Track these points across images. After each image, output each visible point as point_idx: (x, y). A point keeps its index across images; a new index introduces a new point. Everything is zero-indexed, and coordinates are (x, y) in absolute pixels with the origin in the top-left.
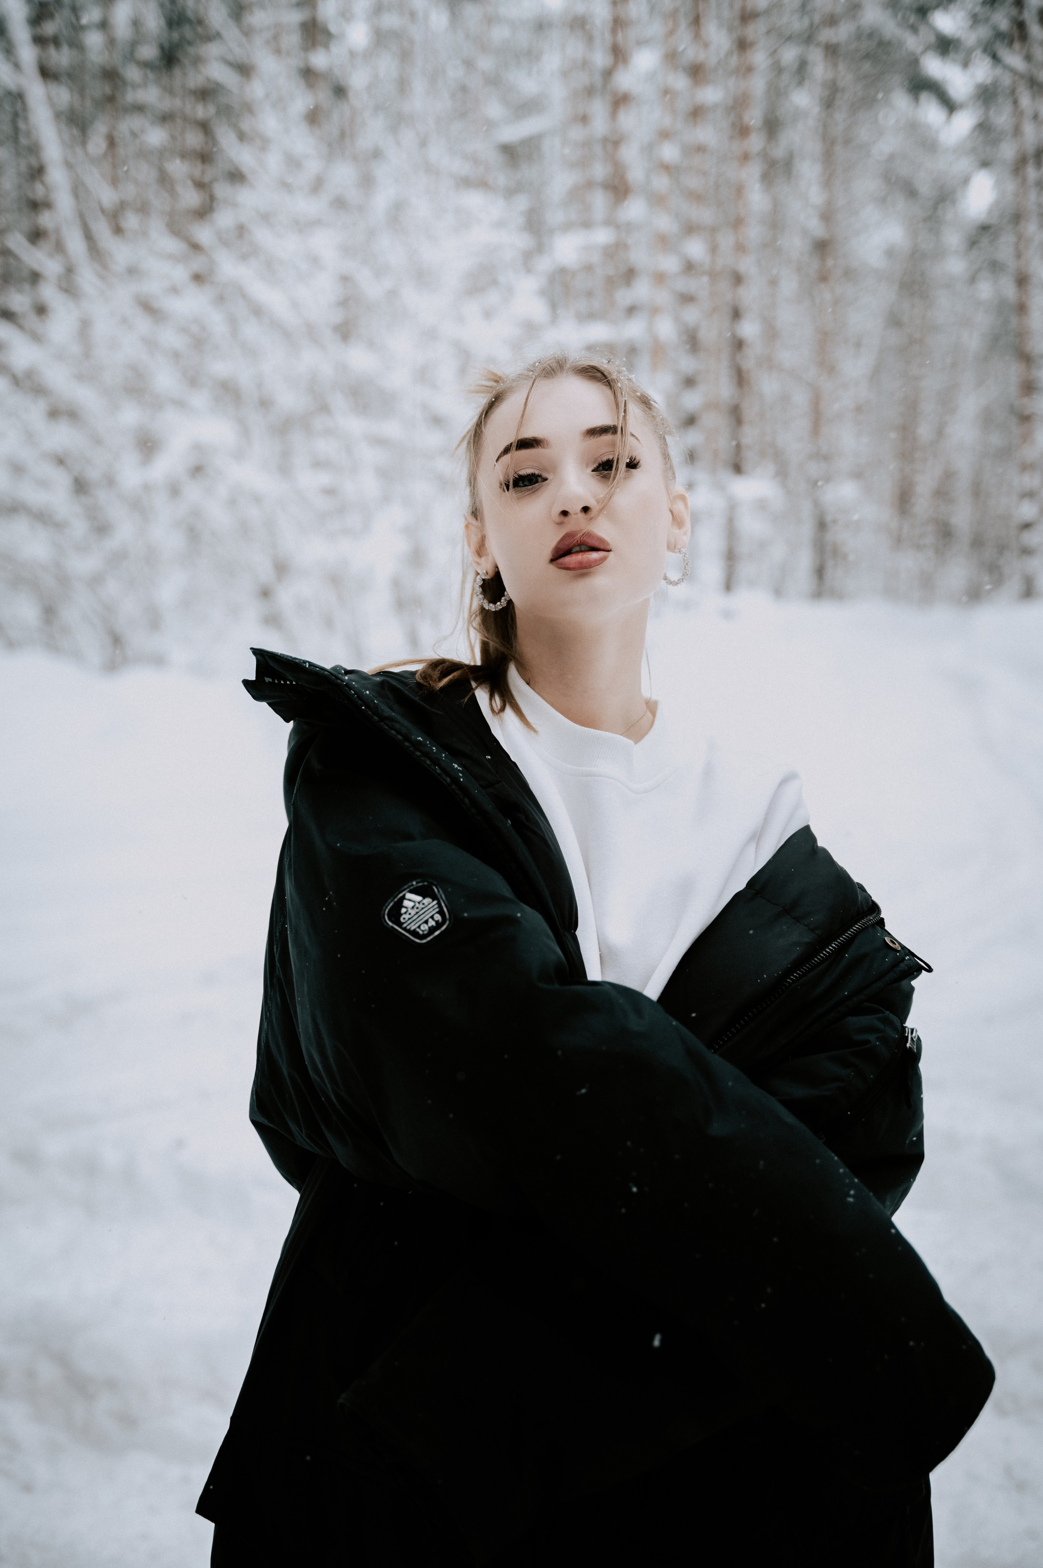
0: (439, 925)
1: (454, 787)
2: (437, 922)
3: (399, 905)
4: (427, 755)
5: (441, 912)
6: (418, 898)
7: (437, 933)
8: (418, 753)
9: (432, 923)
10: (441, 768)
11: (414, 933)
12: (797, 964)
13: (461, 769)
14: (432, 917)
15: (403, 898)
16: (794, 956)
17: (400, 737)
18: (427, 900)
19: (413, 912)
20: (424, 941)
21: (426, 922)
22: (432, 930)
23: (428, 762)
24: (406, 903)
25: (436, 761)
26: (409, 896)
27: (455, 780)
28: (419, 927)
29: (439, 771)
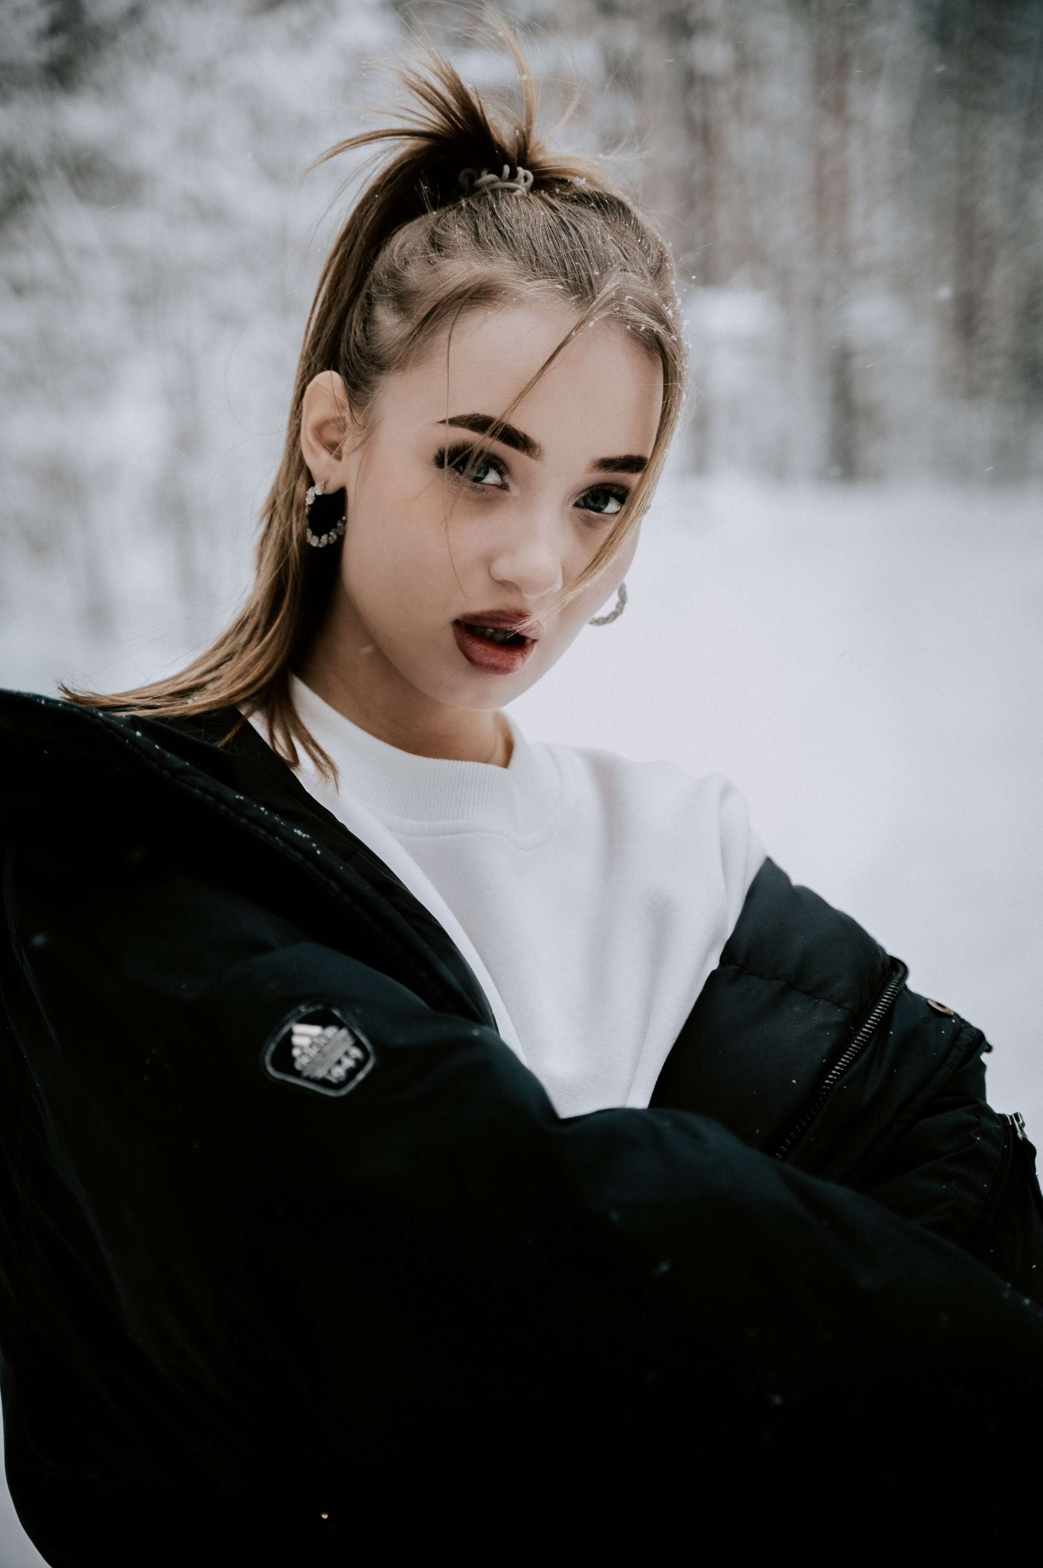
0: (360, 1064)
1: (309, 865)
2: (357, 1060)
3: (287, 1044)
4: (257, 820)
5: (358, 1044)
6: (316, 1030)
7: (361, 1076)
8: (243, 820)
9: (349, 1063)
10: (283, 838)
11: (324, 1082)
12: (834, 1056)
13: (308, 836)
14: (347, 1054)
15: (290, 1033)
16: (826, 1046)
17: (209, 798)
18: (331, 1031)
19: (313, 1052)
20: (343, 1092)
21: (339, 1062)
22: (351, 1073)
23: (262, 832)
24: (296, 1040)
25: (273, 830)
26: (299, 1029)
27: (309, 854)
28: (329, 1071)
29: (281, 844)
